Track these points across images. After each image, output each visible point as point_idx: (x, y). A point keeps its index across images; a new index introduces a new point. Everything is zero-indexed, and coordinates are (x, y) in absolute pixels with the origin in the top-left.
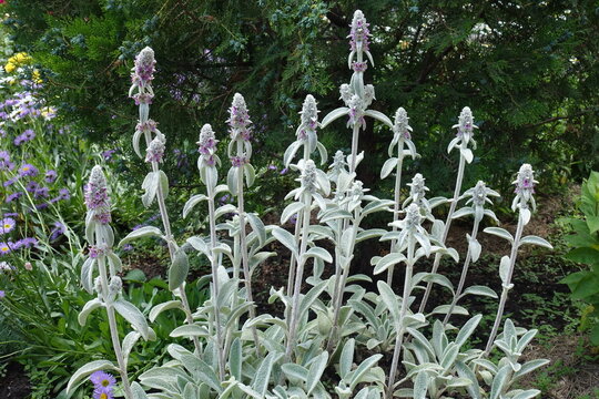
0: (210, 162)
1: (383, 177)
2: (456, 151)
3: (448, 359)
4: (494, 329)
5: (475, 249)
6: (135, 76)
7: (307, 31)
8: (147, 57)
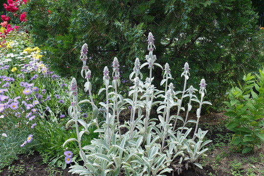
0: (107, 78)
1: (161, 85)
2: (183, 76)
3: (181, 141)
4: (196, 131)
5: (190, 107)
6: (82, 52)
7: (137, 39)
8: (85, 47)
